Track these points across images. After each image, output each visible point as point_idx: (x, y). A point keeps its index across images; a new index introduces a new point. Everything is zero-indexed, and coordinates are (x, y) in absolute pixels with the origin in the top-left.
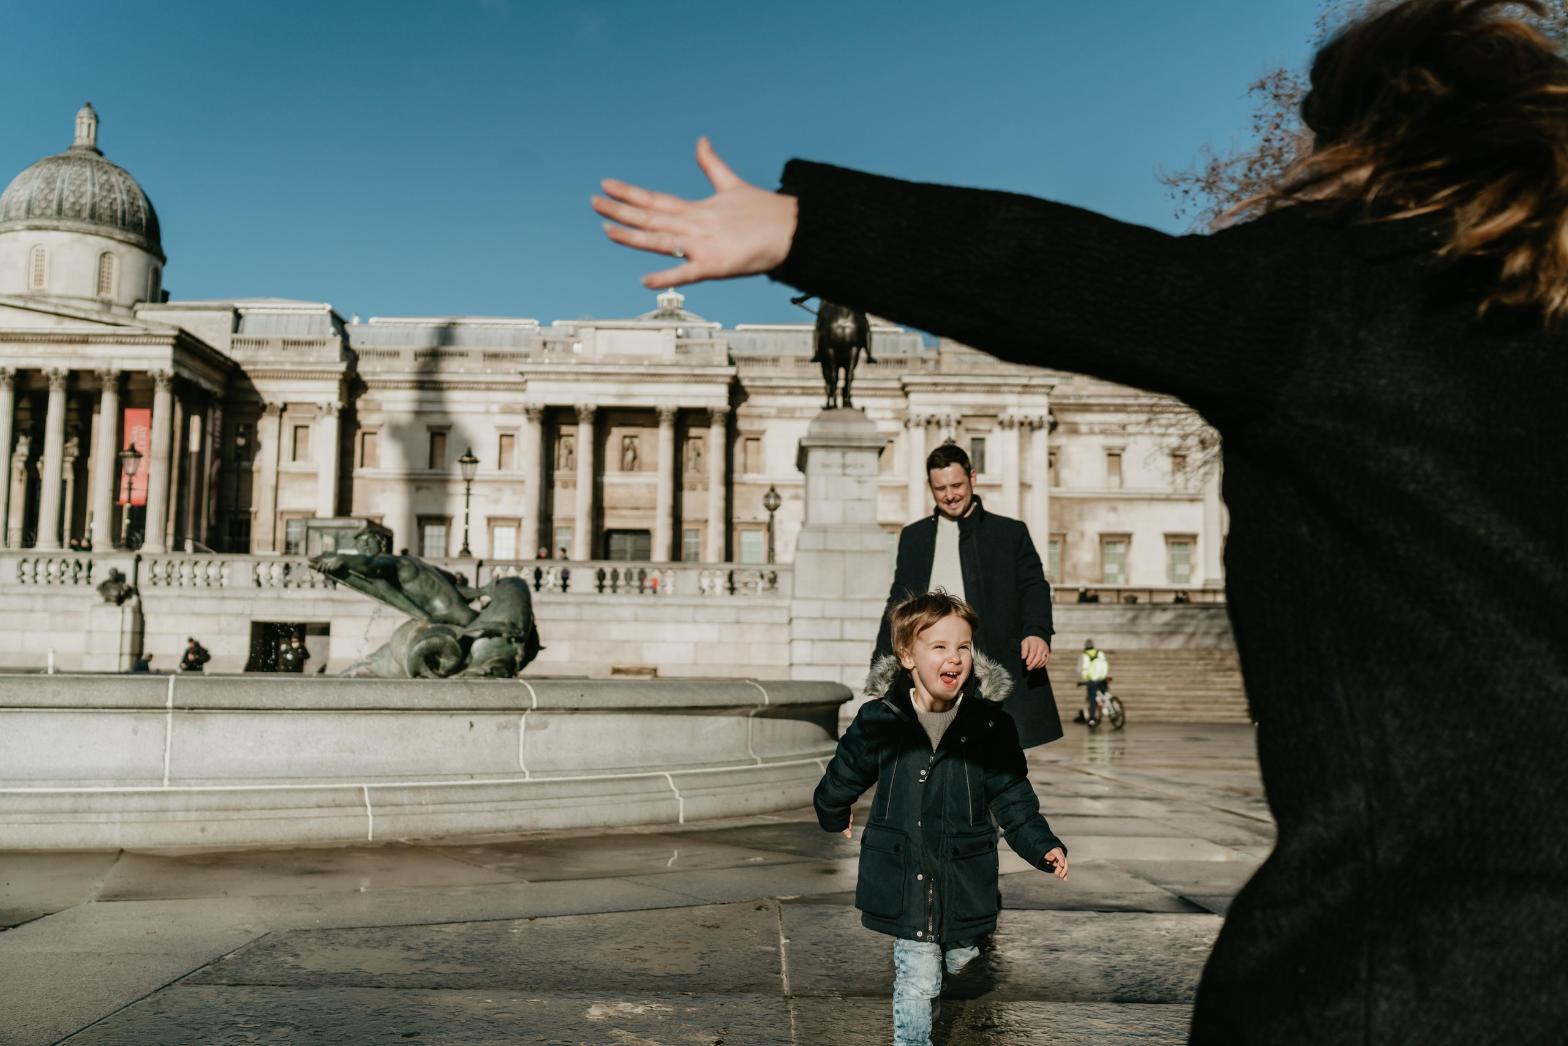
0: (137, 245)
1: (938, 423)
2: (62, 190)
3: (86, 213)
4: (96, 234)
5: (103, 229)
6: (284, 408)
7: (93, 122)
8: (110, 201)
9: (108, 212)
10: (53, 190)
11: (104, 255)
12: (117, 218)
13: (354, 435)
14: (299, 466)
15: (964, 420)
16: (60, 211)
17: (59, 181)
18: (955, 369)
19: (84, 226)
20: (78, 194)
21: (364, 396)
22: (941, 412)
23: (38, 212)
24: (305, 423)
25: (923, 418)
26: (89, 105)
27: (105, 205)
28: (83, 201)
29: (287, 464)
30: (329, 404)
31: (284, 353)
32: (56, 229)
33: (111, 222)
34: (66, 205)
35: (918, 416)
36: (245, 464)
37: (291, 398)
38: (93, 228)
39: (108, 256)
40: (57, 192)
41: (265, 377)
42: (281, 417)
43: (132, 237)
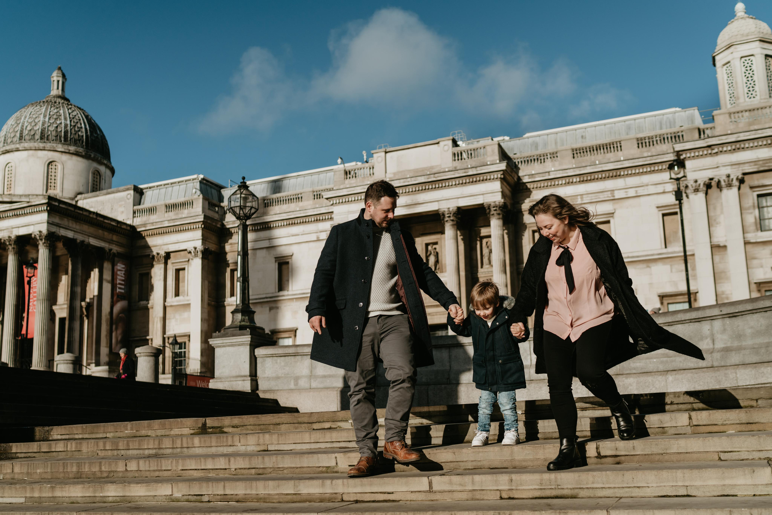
0: (77, 154)
1: (718, 184)
2: (23, 123)
3: (38, 136)
4: (44, 149)
5: (48, 145)
6: (168, 256)
7: (61, 79)
8: (55, 125)
9: (54, 133)
10: (18, 124)
11: (50, 163)
12: (60, 137)
13: (225, 272)
14: (181, 300)
15: (746, 178)
16: (21, 137)
17: (23, 118)
18: (731, 128)
19: (36, 145)
20: (33, 124)
21: (230, 241)
22: (721, 174)
23: (9, 141)
24: (183, 267)
25: (701, 182)
26: (60, 69)
27: (51, 129)
28: (36, 128)
29: (172, 300)
30: (195, 248)
31: (166, 215)
32: (18, 150)
33: (56, 140)
34: (25, 132)
35: (696, 181)
36: (143, 303)
37: (172, 248)
38: (41, 145)
39: (54, 164)
40: (20, 125)
41: (153, 235)
42: (166, 263)
43: (72, 149)
